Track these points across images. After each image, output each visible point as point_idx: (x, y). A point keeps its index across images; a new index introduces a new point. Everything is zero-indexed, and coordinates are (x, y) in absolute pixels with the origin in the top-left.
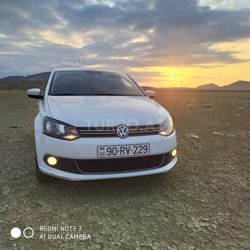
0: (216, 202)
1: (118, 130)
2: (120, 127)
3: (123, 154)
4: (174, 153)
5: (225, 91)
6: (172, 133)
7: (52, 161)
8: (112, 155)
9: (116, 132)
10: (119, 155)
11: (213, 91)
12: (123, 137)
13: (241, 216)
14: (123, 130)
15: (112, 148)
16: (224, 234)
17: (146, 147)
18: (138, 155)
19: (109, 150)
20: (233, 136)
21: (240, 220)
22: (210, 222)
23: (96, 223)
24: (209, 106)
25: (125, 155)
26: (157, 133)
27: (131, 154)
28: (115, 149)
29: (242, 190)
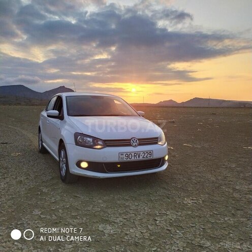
0: (198, 190)
1: (132, 141)
2: (133, 139)
3: (136, 158)
4: (167, 158)
5: (183, 107)
6: (165, 143)
7: (84, 165)
8: (129, 159)
9: (130, 142)
10: (133, 158)
11: (172, 107)
12: (135, 146)
13: (215, 197)
14: (135, 141)
15: (128, 154)
16: (207, 206)
17: (150, 153)
18: (145, 159)
19: (127, 155)
20: (199, 147)
21: (215, 198)
22: (197, 200)
23: (125, 204)
24: (173, 122)
25: (137, 159)
26: (156, 143)
27: (141, 158)
28: (130, 155)
29: (213, 182)
